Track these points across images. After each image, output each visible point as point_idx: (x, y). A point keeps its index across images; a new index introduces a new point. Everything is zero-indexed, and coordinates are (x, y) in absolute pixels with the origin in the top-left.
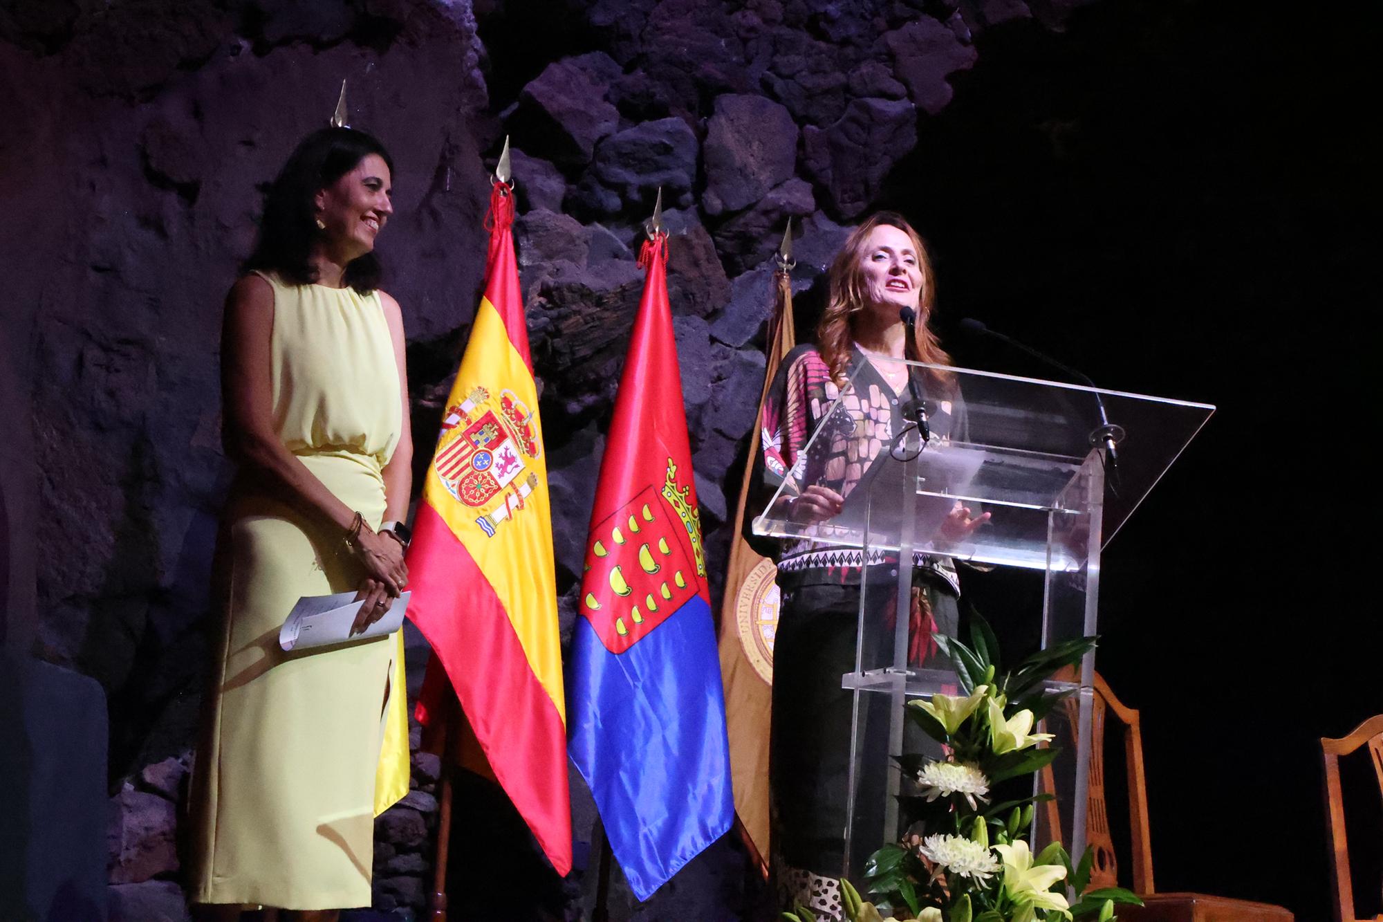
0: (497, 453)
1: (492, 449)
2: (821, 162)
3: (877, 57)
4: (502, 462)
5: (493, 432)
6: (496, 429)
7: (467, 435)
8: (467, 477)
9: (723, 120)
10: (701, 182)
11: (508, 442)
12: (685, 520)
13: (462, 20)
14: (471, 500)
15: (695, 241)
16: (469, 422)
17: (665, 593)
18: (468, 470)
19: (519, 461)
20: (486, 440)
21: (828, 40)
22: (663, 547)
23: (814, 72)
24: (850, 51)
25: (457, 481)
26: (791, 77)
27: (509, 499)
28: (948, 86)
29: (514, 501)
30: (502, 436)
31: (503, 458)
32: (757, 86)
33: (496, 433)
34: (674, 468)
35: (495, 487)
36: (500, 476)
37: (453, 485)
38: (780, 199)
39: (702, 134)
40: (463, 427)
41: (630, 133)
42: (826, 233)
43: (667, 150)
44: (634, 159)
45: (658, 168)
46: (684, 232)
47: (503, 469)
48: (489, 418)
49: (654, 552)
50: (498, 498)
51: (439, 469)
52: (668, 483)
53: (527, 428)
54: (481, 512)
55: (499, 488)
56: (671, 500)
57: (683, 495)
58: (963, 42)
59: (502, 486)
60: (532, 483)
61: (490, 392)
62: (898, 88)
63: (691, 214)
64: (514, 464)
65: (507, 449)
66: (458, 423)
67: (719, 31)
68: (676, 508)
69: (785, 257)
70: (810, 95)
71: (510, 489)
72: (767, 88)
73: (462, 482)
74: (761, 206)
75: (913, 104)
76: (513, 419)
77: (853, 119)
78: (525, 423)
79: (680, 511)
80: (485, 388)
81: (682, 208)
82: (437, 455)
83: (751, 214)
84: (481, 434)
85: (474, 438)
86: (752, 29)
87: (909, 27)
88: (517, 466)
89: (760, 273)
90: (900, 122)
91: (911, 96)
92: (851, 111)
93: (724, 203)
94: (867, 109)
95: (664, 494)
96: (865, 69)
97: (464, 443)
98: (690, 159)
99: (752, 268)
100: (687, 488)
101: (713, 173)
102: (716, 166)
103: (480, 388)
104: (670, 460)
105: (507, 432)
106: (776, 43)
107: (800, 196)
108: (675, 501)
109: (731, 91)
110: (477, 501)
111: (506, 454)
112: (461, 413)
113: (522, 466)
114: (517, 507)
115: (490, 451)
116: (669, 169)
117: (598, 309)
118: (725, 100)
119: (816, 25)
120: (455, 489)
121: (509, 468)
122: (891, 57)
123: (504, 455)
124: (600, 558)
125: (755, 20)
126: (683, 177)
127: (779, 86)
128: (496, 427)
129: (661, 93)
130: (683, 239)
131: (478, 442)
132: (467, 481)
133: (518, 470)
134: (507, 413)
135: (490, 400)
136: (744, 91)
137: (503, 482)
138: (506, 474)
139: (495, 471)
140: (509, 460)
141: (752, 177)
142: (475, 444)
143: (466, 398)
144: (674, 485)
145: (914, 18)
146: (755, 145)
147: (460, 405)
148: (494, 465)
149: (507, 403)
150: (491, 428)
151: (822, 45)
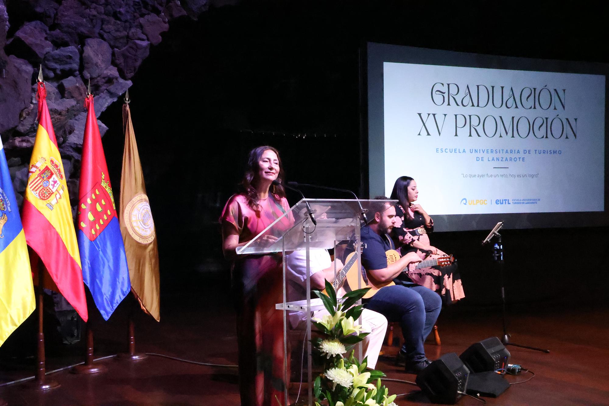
0: (51, 180)
1: (49, 179)
2: (120, 61)
3: (137, 27)
4: (53, 183)
5: (49, 173)
6: (50, 172)
7: (40, 175)
8: (41, 190)
9: (89, 48)
10: (82, 68)
11: (54, 176)
12: (108, 192)
13: (3, 15)
14: (44, 198)
15: (81, 88)
16: (40, 170)
17: (105, 218)
18: (42, 187)
19: (58, 182)
20: (46, 176)
21: (120, 20)
22: (103, 202)
23: (117, 31)
24: (127, 24)
25: (38, 191)
26: (109, 32)
27: (57, 196)
28: (160, 37)
29: (58, 196)
30: (52, 174)
31: (53, 182)
32: (98, 35)
33: (50, 173)
34: (104, 175)
35: (52, 192)
36: (53, 188)
37: (37, 193)
38: (108, 73)
39: (81, 52)
40: (38, 172)
41: (57, 52)
42: (121, 83)
43: (70, 57)
44: (59, 60)
45: (67, 63)
46: (78, 85)
47: (53, 185)
48: (47, 168)
49: (101, 205)
50: (53, 196)
51: (31, 188)
52: (103, 181)
53: (59, 170)
54: (47, 201)
55: (53, 193)
56: (104, 186)
57: (107, 184)
58: (165, 22)
59: (54, 192)
60: (63, 189)
61: (46, 159)
62: (145, 37)
63: (79, 79)
64: (57, 183)
65: (54, 178)
66: (36, 171)
67: (83, 16)
68: (106, 189)
69: (127, 99)
70: (116, 39)
71: (56, 192)
72: (101, 37)
73: (40, 192)
74: (102, 76)
75: (149, 42)
76: (55, 167)
77: (131, 47)
78: (58, 168)
79: (107, 189)
80: (44, 157)
81: (75, 76)
82: (29, 183)
83: (99, 78)
84: (45, 174)
85: (42, 176)
86: (94, 16)
87: (146, 17)
88: (58, 184)
89: (100, 96)
90: (145, 48)
91: (148, 40)
92: (130, 44)
93: (91, 75)
94: (136, 44)
95: (102, 184)
96: (133, 30)
97: (39, 178)
98: (77, 60)
99: (98, 95)
100: (108, 181)
101: (86, 65)
102: (88, 63)
103: (42, 157)
104: (102, 173)
105: (54, 172)
106: (103, 21)
107: (113, 72)
108: (105, 186)
109: (91, 37)
110: (46, 198)
111: (54, 180)
112: (36, 167)
113: (59, 184)
114: (59, 198)
115: (48, 179)
116: (71, 64)
117: (60, 116)
118: (89, 41)
119: (116, 15)
120: (37, 195)
121: (55, 185)
122: (141, 26)
123: (53, 181)
124: (84, 209)
125: (95, 13)
126: (75, 66)
127: (105, 36)
128: (50, 171)
129: (67, 38)
130: (77, 87)
131: (44, 177)
132: (41, 191)
133: (58, 185)
134: (52, 165)
135: (46, 162)
136: (94, 38)
137: (54, 190)
138: (54, 187)
139: (51, 187)
140: (55, 182)
141: (100, 66)
142: (43, 178)
143: (37, 161)
144: (104, 181)
145: (148, 14)
146: (100, 56)
147: (35, 164)
148: (50, 185)
149: (52, 161)
150: (48, 172)
151: (119, 22)
